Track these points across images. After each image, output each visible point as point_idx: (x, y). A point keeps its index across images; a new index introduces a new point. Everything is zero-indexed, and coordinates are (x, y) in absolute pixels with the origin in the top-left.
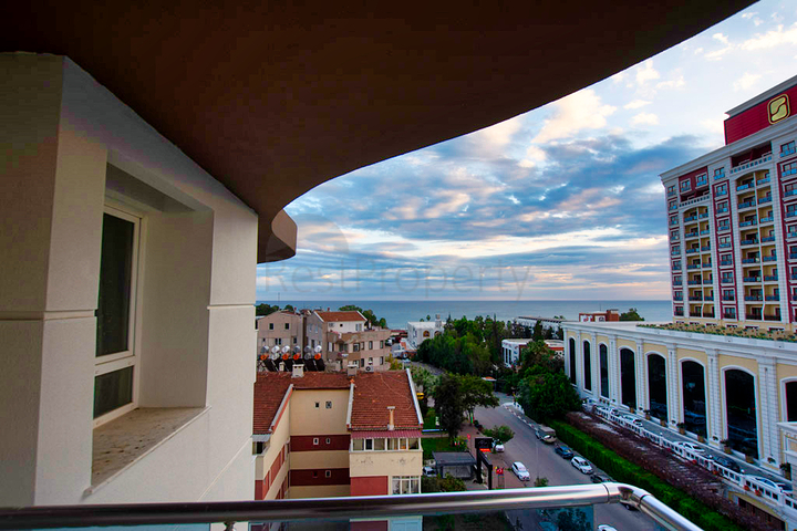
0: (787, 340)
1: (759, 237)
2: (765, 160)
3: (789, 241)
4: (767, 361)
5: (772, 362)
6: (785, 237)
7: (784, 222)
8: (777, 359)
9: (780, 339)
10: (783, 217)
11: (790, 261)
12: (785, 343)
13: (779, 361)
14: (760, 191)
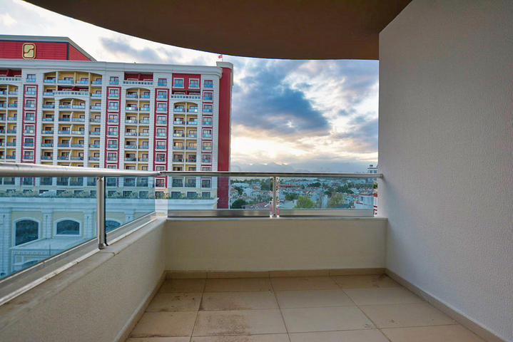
0: (18, 196)
1: (6, 129)
2: (16, 80)
3: (25, 135)
4: (5, 211)
5: (8, 210)
6: (23, 132)
7: (23, 123)
8: (12, 208)
9: (13, 196)
10: (23, 119)
11: (24, 147)
12: (17, 198)
13: (13, 210)
14: (10, 98)
